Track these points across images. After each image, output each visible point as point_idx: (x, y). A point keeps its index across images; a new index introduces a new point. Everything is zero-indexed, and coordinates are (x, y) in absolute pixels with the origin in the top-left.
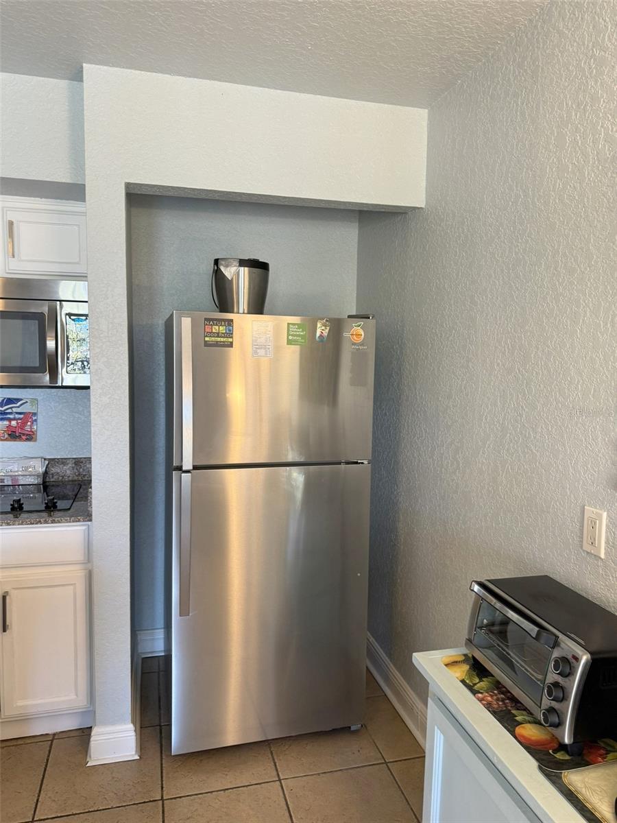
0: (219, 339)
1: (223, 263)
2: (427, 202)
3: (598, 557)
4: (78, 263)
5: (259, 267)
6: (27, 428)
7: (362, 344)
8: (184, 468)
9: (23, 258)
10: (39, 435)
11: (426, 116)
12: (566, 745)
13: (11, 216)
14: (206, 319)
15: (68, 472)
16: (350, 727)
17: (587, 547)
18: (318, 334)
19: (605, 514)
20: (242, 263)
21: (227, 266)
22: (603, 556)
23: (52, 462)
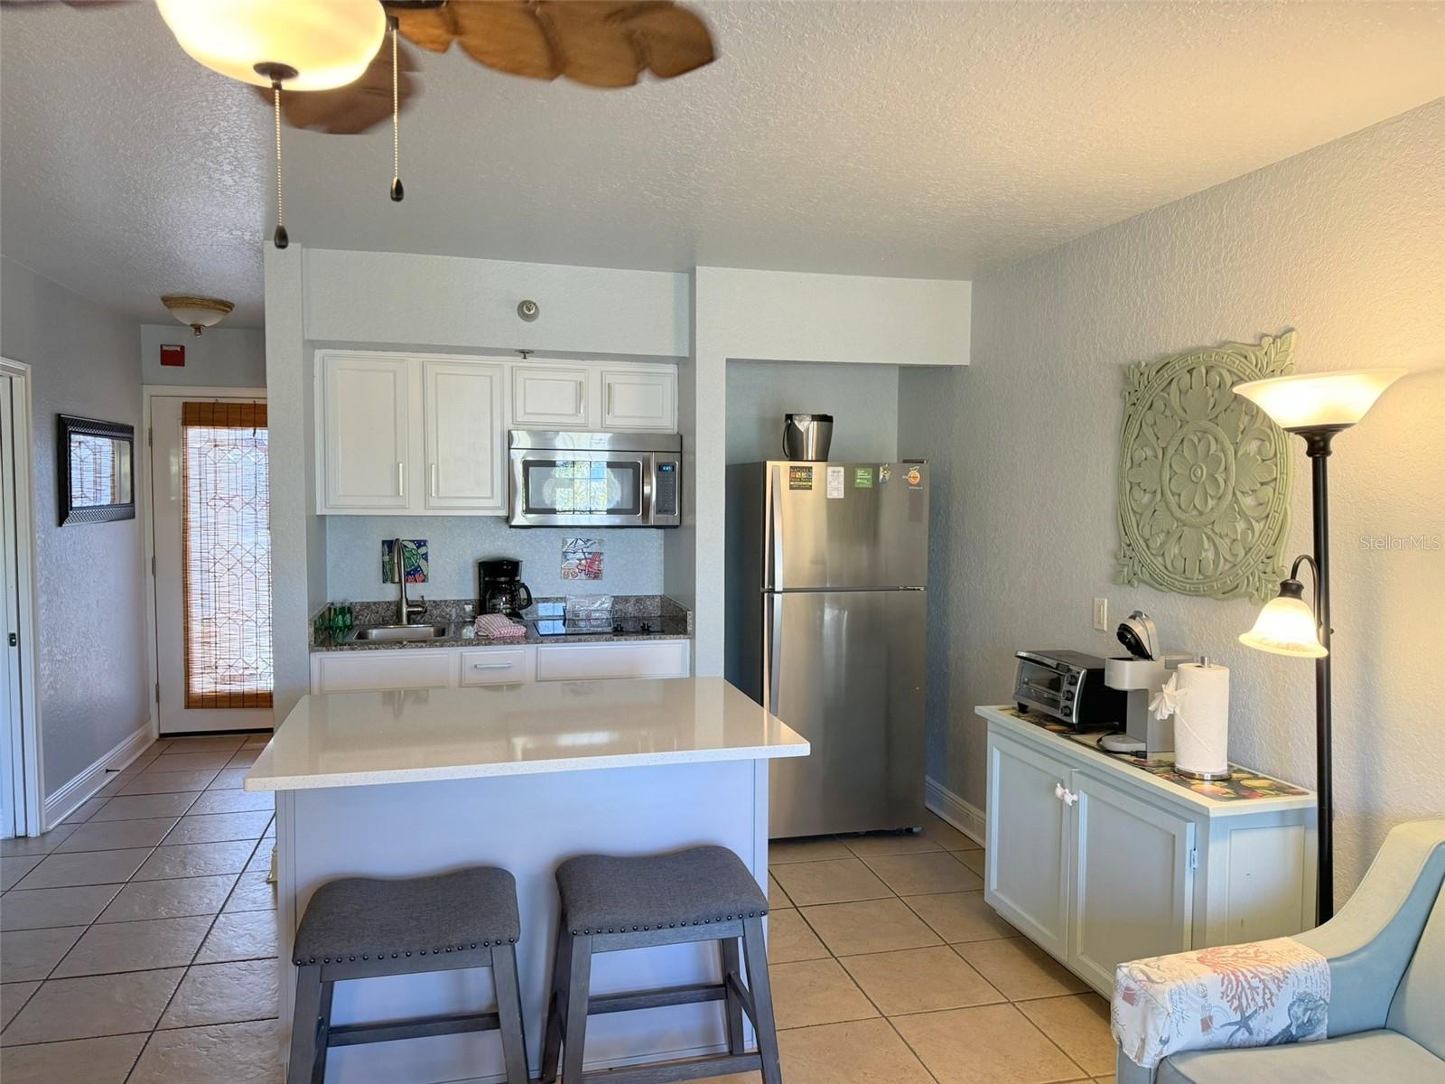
0: (801, 483)
1: (797, 418)
2: (971, 361)
3: (1103, 630)
4: (661, 418)
5: (825, 419)
6: (595, 567)
7: (918, 485)
8: (776, 590)
9: (617, 414)
10: (604, 573)
11: (970, 285)
12: (1073, 724)
13: (609, 379)
14: (791, 467)
15: (630, 609)
16: (912, 829)
17: (1096, 626)
18: (881, 477)
19: (1106, 601)
20: (815, 418)
21: (801, 421)
22: (1106, 629)
23: (617, 600)
